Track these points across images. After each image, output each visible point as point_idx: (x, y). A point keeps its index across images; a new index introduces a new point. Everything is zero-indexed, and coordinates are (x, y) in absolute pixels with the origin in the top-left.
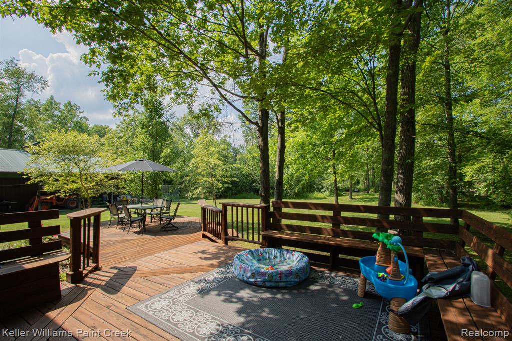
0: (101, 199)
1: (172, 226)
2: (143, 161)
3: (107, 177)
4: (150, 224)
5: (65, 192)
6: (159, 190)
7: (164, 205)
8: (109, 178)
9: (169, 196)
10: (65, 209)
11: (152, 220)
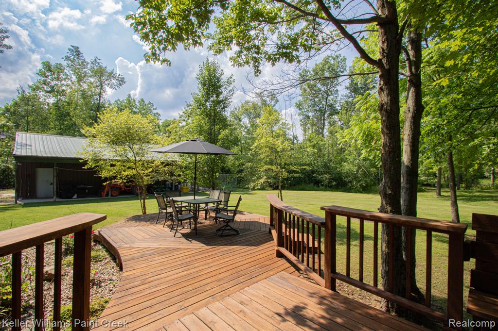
0: (163, 186)
1: (230, 228)
2: (195, 141)
3: (162, 163)
4: (204, 221)
5: (121, 178)
6: (216, 178)
7: (220, 199)
8: (164, 164)
9: (226, 185)
10: (132, 194)
11: (206, 216)
